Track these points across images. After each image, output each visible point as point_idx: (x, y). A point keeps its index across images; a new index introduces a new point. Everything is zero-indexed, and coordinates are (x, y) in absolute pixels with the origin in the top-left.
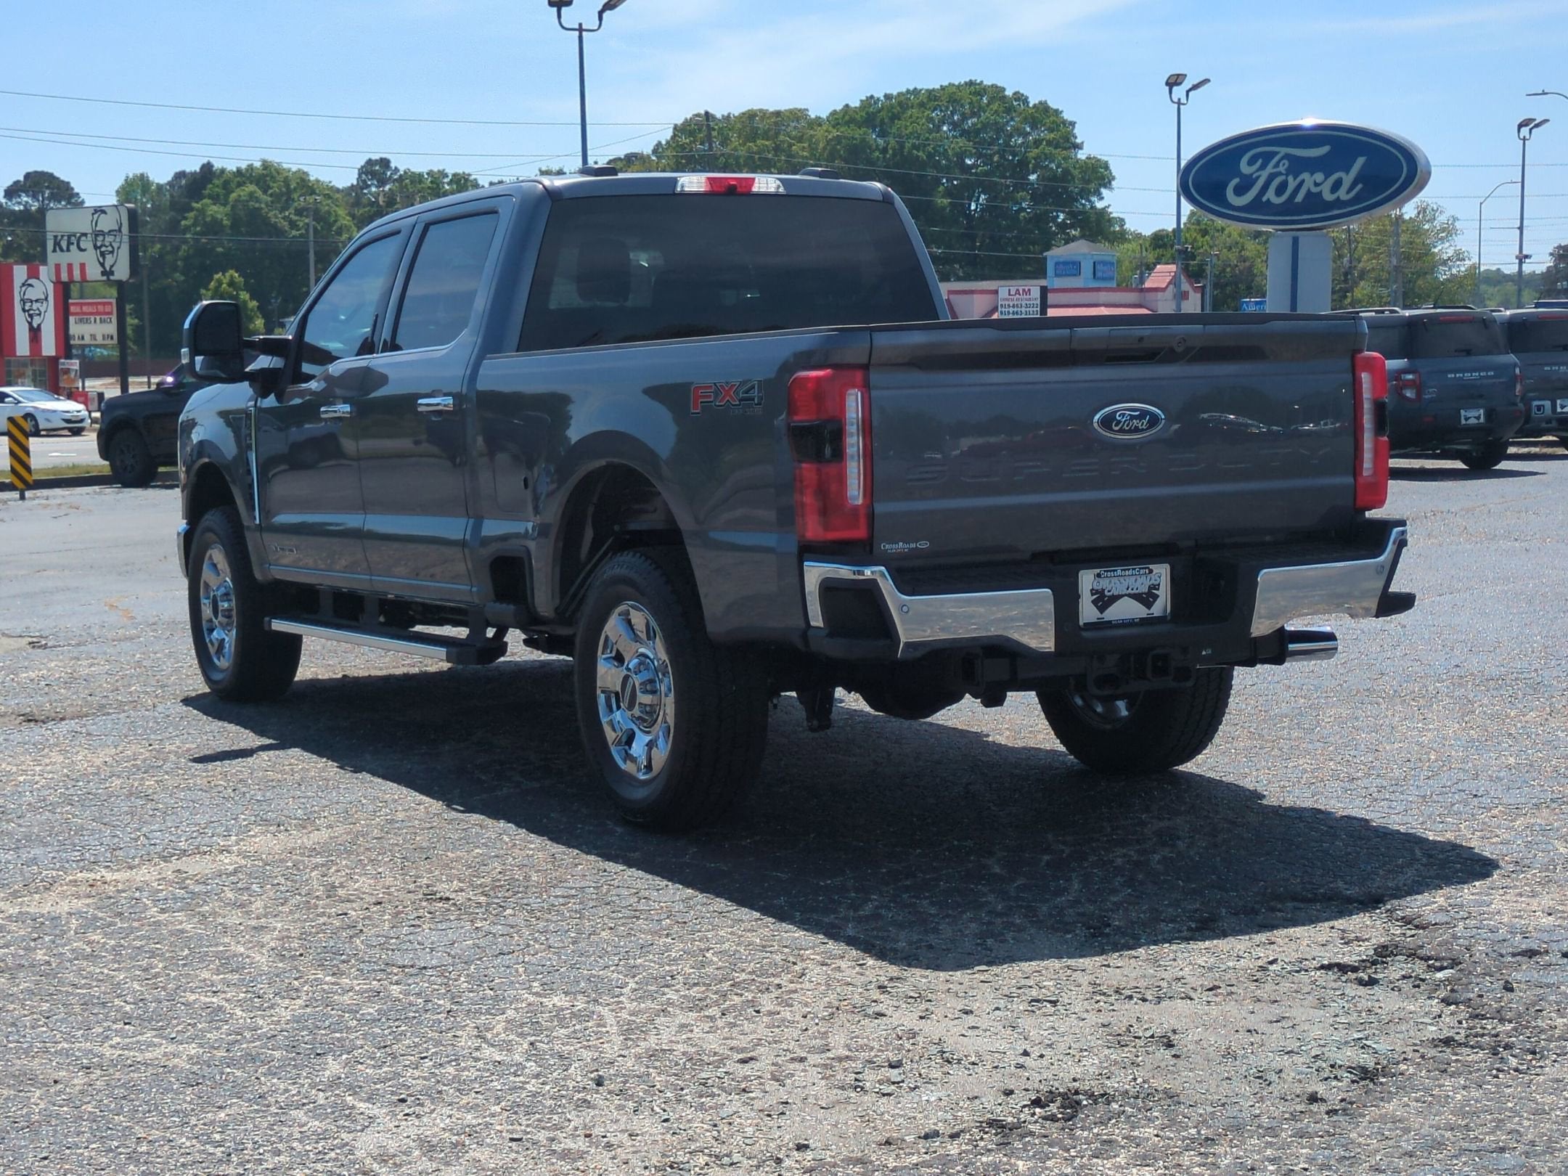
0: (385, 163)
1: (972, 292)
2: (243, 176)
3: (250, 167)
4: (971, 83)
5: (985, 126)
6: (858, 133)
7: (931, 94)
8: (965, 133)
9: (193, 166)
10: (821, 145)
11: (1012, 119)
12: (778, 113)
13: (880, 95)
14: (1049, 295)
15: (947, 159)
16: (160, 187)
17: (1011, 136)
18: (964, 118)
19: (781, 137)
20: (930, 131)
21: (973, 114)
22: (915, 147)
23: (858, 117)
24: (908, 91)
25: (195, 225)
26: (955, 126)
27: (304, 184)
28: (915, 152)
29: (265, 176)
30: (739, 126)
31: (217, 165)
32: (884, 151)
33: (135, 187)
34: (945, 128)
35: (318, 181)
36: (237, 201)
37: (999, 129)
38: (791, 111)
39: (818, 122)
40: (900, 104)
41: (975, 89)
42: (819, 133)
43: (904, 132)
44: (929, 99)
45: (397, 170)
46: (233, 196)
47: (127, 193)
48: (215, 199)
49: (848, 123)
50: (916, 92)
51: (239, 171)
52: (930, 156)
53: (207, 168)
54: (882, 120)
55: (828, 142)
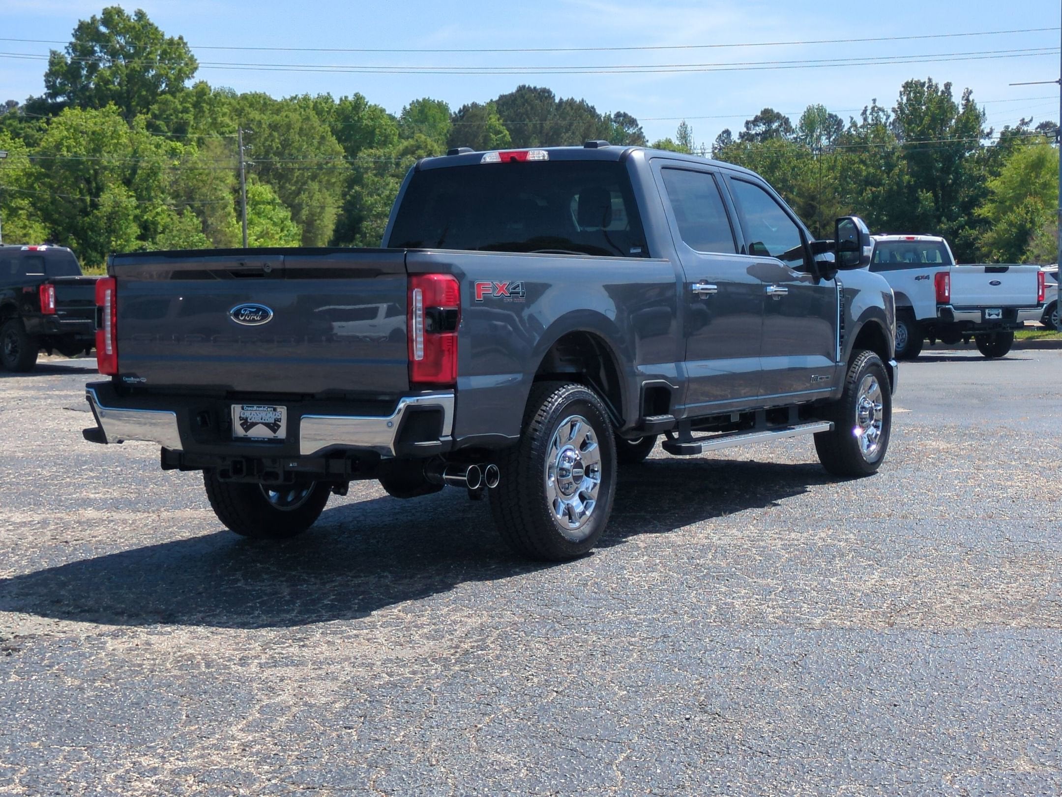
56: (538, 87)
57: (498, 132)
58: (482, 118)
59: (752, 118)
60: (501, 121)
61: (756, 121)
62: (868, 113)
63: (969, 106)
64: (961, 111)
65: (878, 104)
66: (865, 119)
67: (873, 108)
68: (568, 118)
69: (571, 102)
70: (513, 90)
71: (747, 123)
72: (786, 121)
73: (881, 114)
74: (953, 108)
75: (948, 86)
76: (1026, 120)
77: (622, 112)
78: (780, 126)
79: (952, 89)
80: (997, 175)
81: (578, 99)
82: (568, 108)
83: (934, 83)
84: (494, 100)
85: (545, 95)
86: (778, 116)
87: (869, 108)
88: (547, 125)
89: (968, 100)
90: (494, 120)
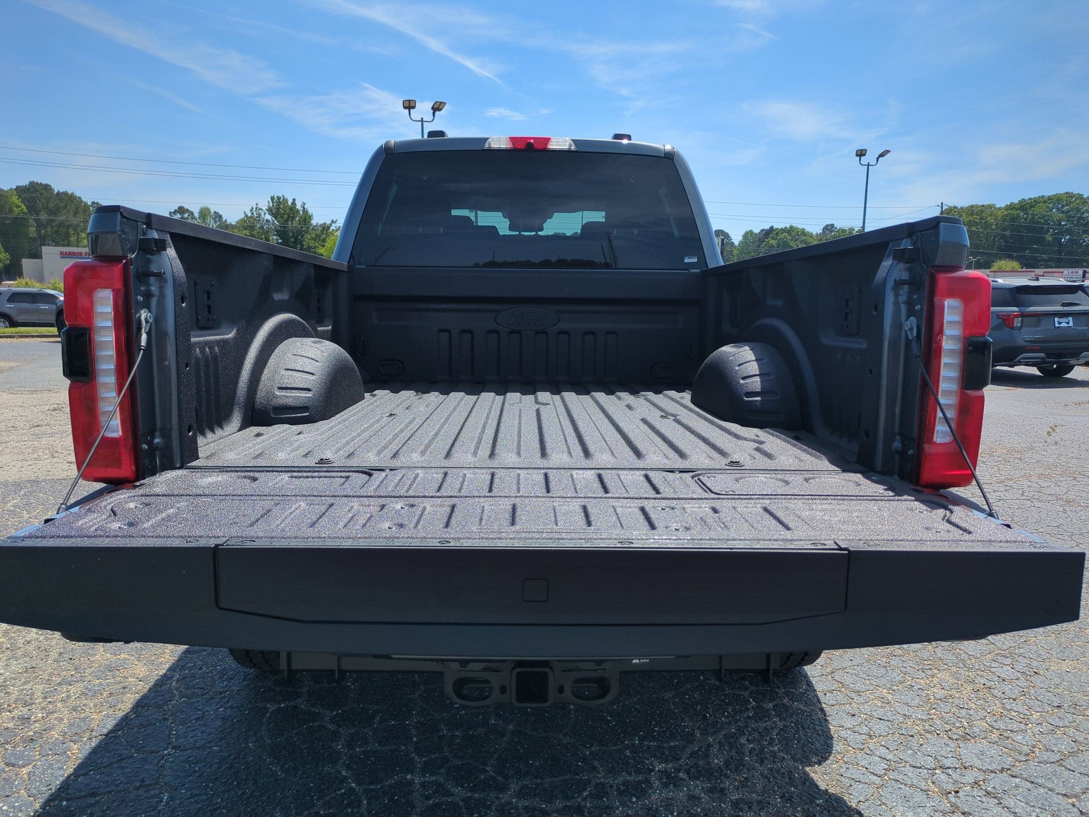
0: (832, 225)
1: (1054, 272)
2: (783, 230)
3: (786, 228)
4: (1067, 193)
5: (1071, 210)
6: (1016, 212)
7: (1050, 198)
8: (1063, 212)
9: (767, 227)
10: (1000, 218)
11: (1085, 206)
12: (983, 206)
13: (1027, 198)
14: (1087, 274)
15: (1053, 222)
16: (756, 234)
17: (1084, 213)
18: (1063, 206)
19: (983, 215)
20: (1047, 212)
21: (1067, 205)
22: (1039, 218)
23: (1016, 207)
24: (1039, 197)
25: (765, 246)
26: (1058, 209)
27: (803, 233)
28: (1039, 220)
29: (791, 230)
30: (966, 210)
31: (775, 227)
32: (1026, 219)
33: (748, 235)
34: (1054, 210)
35: (808, 232)
36: (780, 239)
37: (1078, 210)
38: (989, 205)
39: (1000, 209)
40: (1035, 201)
41: (1069, 195)
42: (999, 213)
43: (1036, 213)
44: (1048, 199)
45: (836, 228)
46: (779, 237)
47: (745, 237)
48: (773, 239)
49: (1012, 209)
50: (1042, 197)
51: (782, 229)
52: (1046, 221)
53: (772, 227)
54: (1027, 208)
55: (1003, 216)
56: (43, 183)
57: (18, 207)
58: (7, 198)
59: (173, 211)
60: (20, 200)
61: (175, 212)
62: (254, 210)
63: (305, 211)
64: (302, 213)
65: (259, 206)
66: (252, 214)
67: (256, 208)
68: (64, 201)
69: (65, 194)
70: (27, 183)
71: (170, 213)
72: (192, 213)
73: (261, 211)
74: (298, 211)
75: (294, 200)
76: (334, 220)
77: (96, 202)
78: (189, 215)
79: (296, 202)
80: (323, 246)
81: (70, 192)
82: (64, 196)
83: (286, 197)
84: (13, 188)
85: (47, 188)
86: (187, 210)
87: (254, 207)
88: (51, 205)
89: (304, 208)
90: (15, 199)
